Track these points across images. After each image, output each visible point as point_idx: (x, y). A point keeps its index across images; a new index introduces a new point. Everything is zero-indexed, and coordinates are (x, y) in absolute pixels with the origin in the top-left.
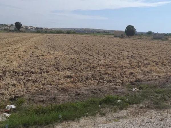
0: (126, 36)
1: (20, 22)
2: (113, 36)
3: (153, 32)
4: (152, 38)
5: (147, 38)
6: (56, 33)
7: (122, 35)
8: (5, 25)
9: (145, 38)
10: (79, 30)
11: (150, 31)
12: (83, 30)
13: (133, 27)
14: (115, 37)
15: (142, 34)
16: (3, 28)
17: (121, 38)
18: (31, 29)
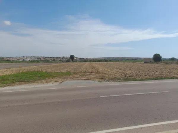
0: (154, 62)
1: (73, 55)
2: (144, 62)
3: (175, 58)
4: (176, 63)
5: (172, 63)
6: (98, 62)
7: (151, 61)
8: (59, 57)
9: (170, 63)
10: (111, 58)
11: (173, 57)
12: (114, 58)
13: (159, 55)
14: (145, 63)
15: (166, 60)
16: (58, 59)
17: (150, 63)
18: (76, 59)
